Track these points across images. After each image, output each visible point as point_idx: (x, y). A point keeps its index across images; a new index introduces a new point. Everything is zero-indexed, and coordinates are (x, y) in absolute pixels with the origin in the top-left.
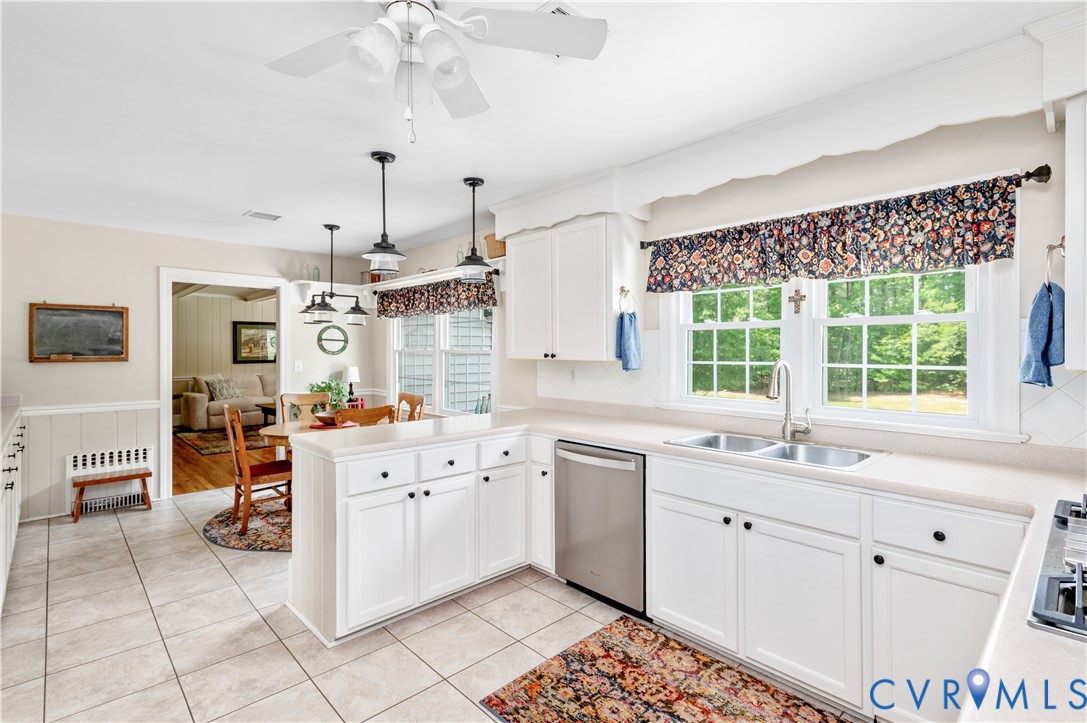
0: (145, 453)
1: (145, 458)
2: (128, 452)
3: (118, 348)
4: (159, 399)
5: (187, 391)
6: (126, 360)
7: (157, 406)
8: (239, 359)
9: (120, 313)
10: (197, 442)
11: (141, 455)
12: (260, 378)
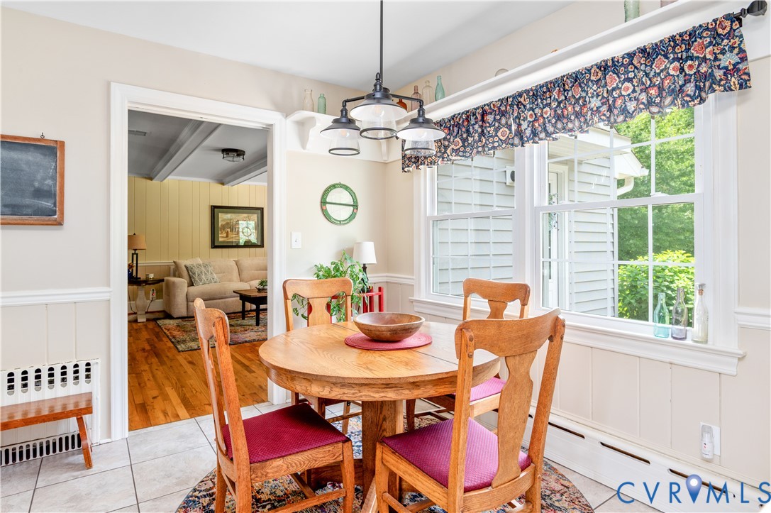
0: (88, 370)
1: (88, 377)
2: (64, 367)
3: (47, 204)
4: (109, 285)
5: (169, 275)
6: (59, 223)
7: (105, 296)
8: (216, 244)
9: (52, 150)
10: (176, 333)
11: (82, 373)
12: (237, 263)
